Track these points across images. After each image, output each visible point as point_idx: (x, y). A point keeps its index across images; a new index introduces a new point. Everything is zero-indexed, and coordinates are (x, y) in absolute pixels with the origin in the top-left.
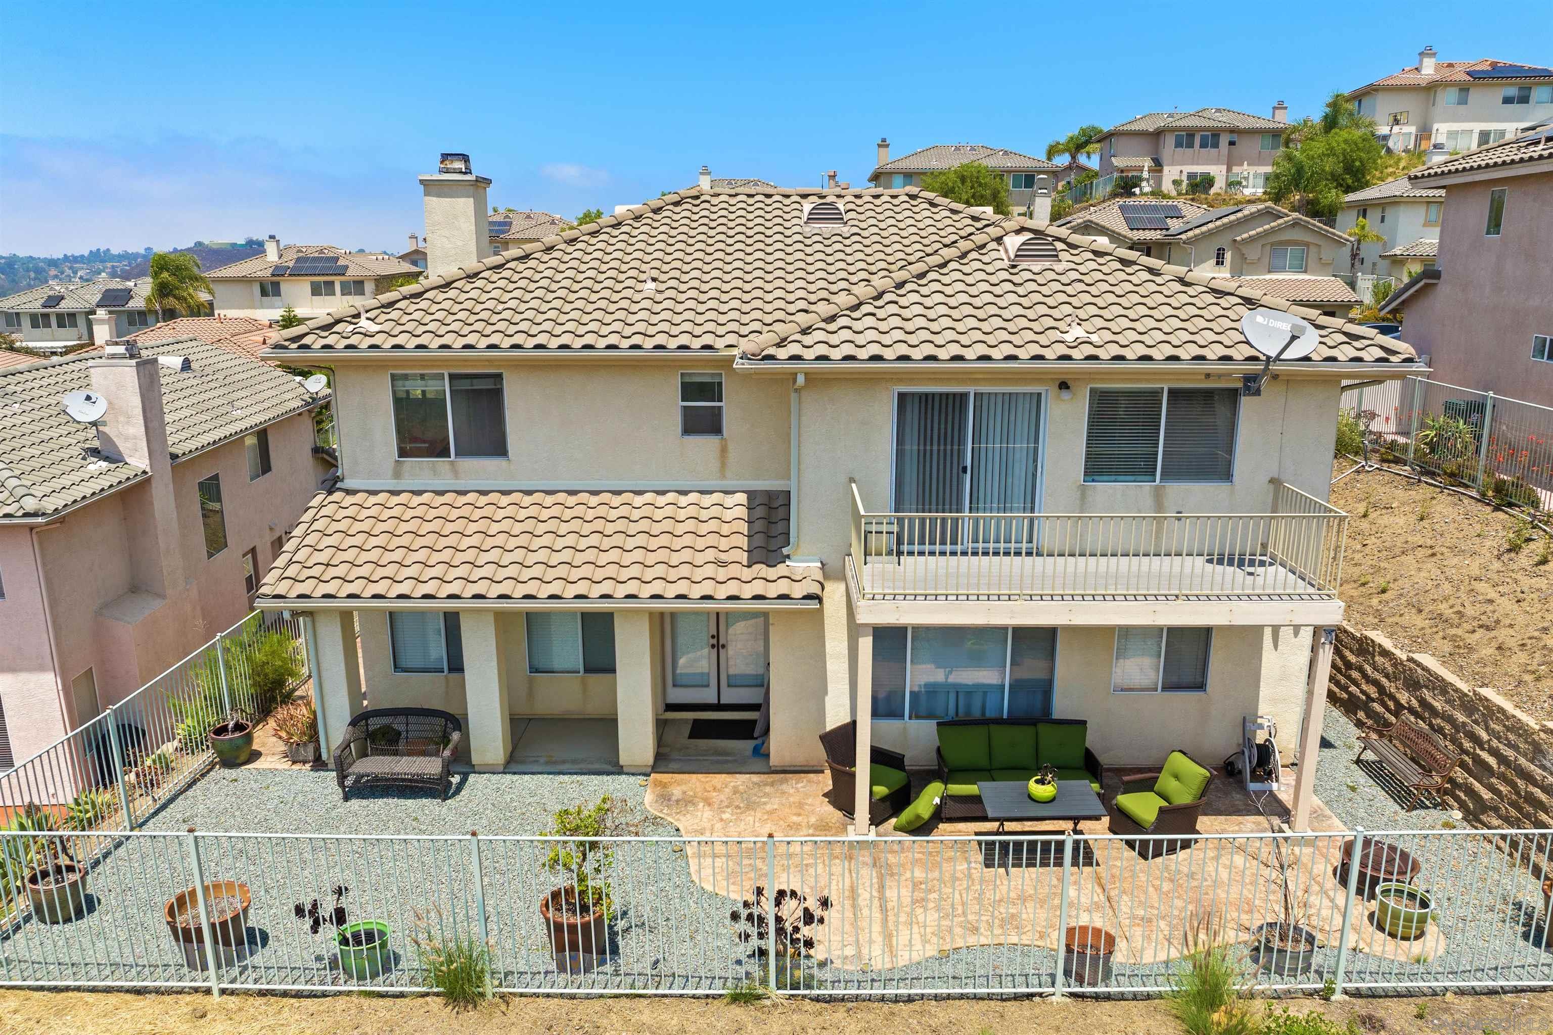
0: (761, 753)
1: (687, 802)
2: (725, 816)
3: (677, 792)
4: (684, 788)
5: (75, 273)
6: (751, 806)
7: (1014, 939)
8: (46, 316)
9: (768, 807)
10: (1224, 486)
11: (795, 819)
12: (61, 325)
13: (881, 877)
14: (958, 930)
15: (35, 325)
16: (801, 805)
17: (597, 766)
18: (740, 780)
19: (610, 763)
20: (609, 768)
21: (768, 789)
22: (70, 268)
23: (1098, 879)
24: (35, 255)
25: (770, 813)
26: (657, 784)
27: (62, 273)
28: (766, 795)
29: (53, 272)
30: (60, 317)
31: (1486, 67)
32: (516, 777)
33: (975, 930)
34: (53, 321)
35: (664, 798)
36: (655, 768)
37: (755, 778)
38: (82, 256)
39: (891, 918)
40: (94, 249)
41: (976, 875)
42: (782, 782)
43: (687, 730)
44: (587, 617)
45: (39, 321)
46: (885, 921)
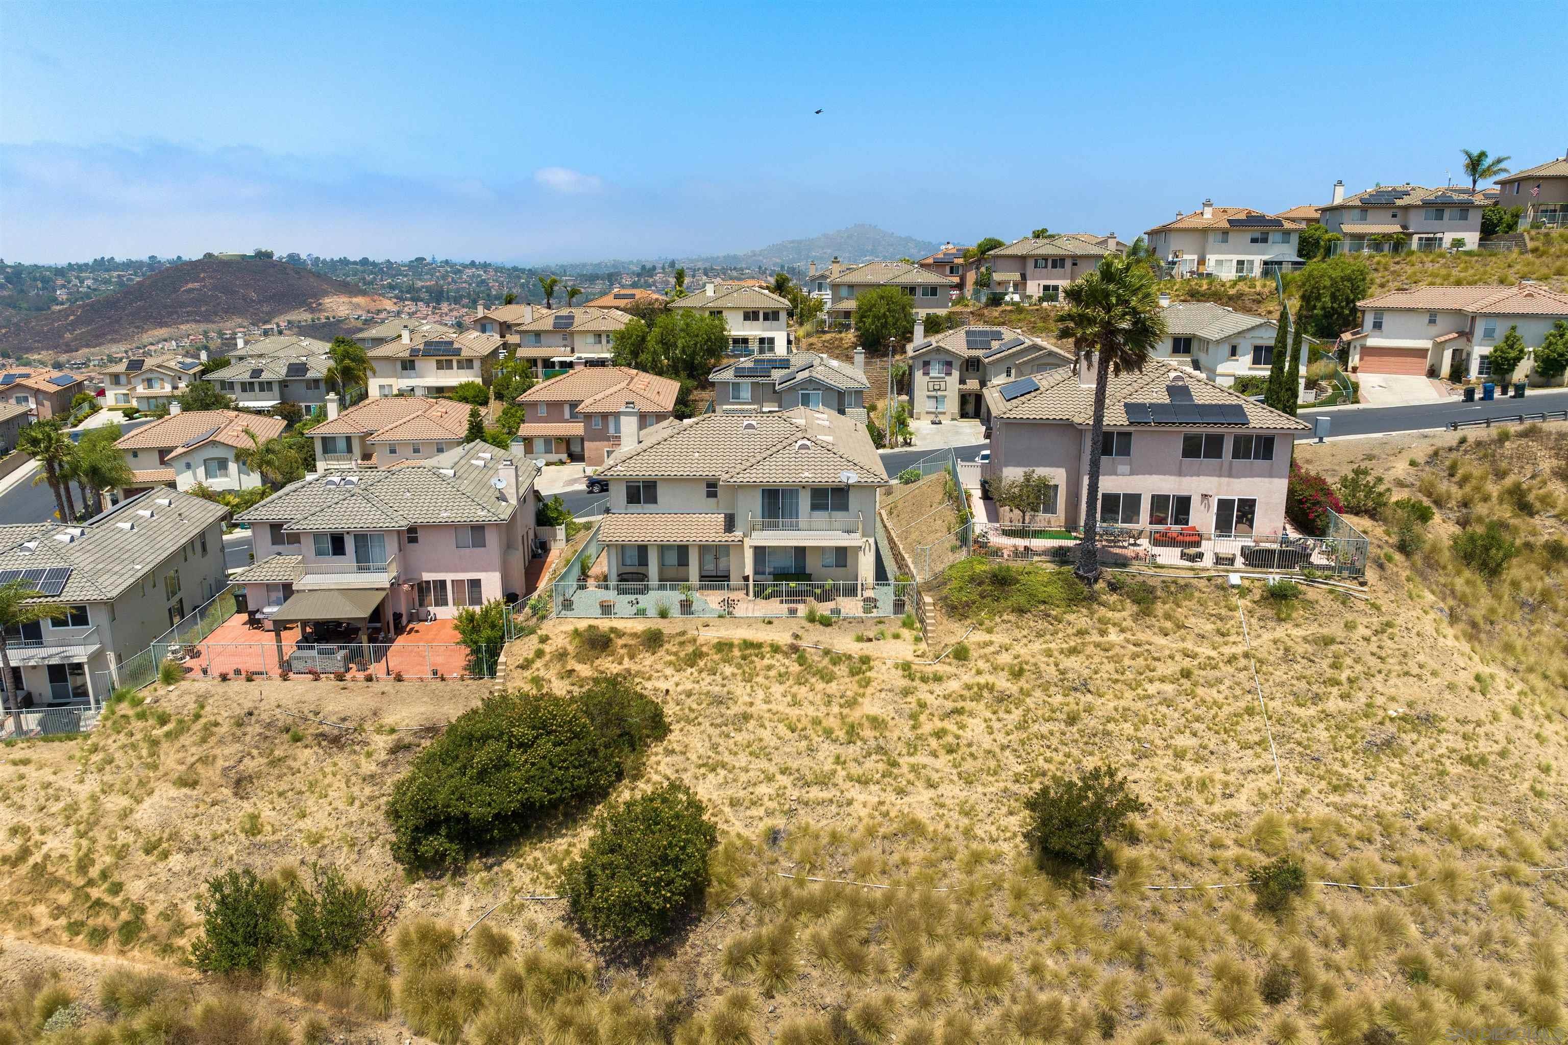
4: (709, 595)
5: (82, 282)
8: (252, 384)
10: (847, 513)
12: (262, 390)
13: (754, 605)
15: (244, 390)
18: (722, 591)
22: (78, 277)
24: (40, 263)
26: (701, 594)
27: (69, 282)
29: (60, 282)
30: (261, 384)
31: (1242, 216)
34: (257, 387)
38: (86, 265)
40: (99, 257)
42: (731, 591)
44: (679, 546)
45: (247, 387)
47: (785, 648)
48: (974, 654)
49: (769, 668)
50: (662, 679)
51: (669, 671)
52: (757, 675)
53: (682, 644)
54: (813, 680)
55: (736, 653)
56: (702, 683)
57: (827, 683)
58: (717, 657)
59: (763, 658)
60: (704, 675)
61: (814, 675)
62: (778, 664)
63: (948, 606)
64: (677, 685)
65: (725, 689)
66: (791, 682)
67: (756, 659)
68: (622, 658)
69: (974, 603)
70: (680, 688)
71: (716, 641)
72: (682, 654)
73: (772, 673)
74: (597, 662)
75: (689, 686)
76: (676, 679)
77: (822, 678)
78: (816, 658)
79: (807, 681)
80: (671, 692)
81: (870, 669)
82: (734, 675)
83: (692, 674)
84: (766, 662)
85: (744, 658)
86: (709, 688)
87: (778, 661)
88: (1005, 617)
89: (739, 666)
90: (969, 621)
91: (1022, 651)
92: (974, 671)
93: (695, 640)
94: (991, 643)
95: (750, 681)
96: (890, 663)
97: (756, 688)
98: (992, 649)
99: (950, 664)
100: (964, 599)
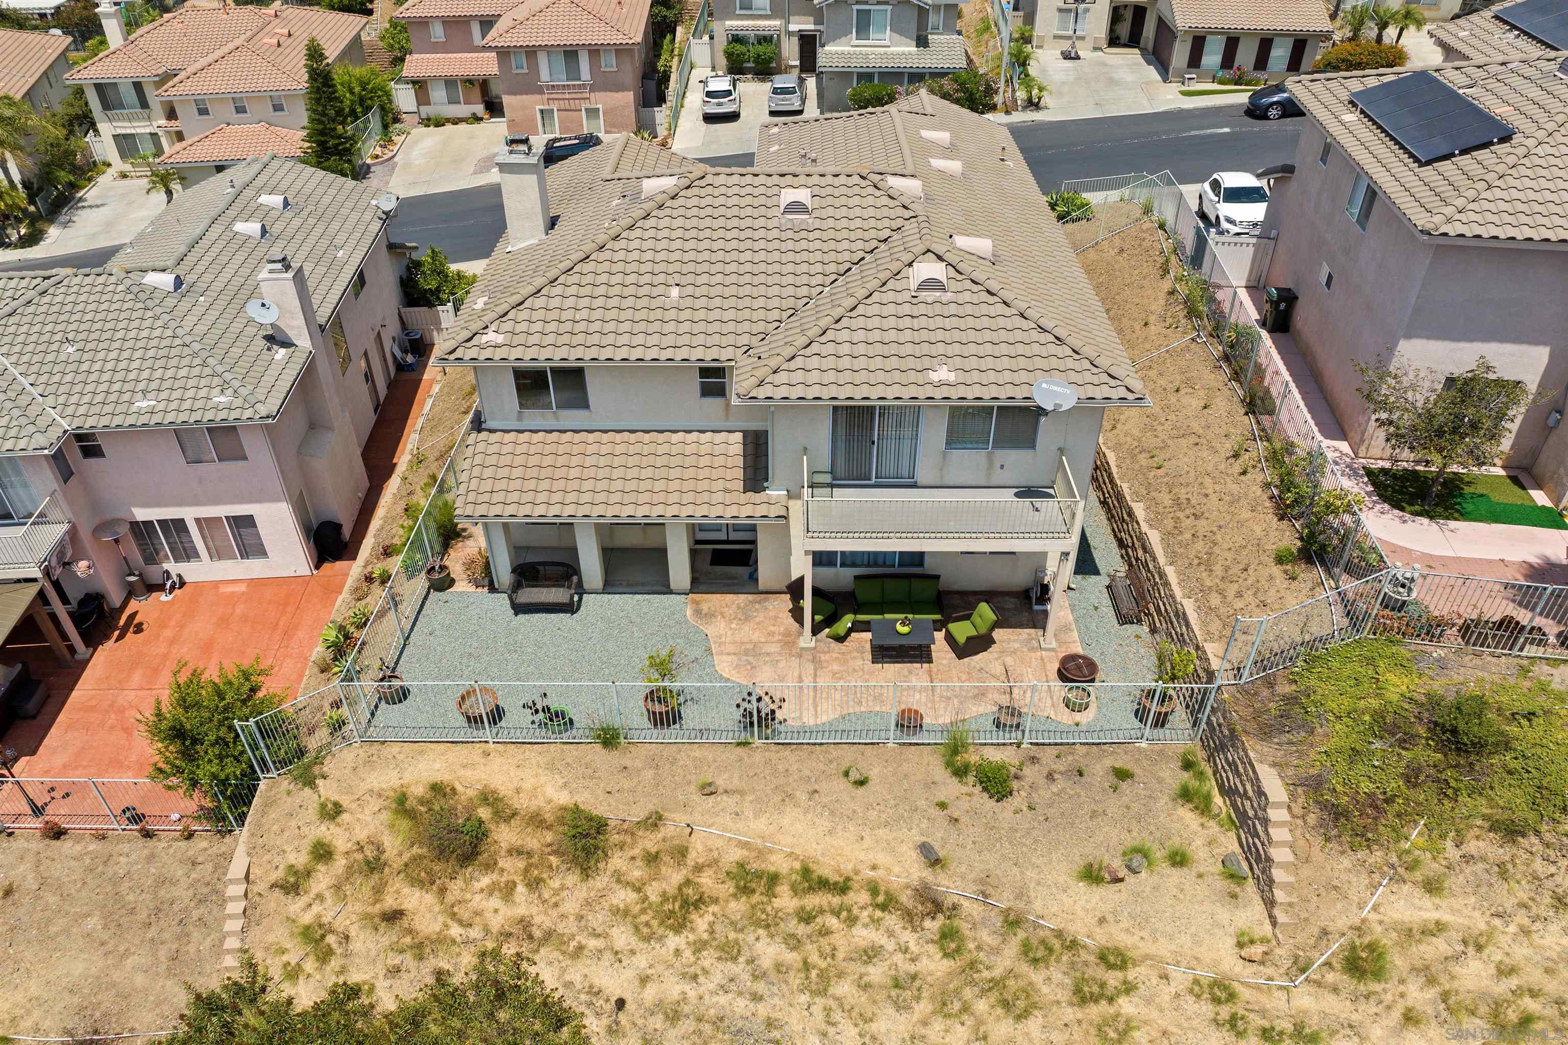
0: (753, 577)
1: (709, 616)
2: (733, 626)
3: (705, 607)
4: (709, 604)
6: (747, 619)
7: (878, 709)
9: (757, 620)
10: (1031, 452)
11: (772, 628)
13: (816, 670)
14: (851, 703)
16: (776, 618)
17: (655, 588)
18: (742, 599)
19: (664, 586)
20: (665, 590)
21: (757, 606)
23: (930, 672)
25: (758, 623)
26: (694, 602)
28: (757, 610)
32: (610, 596)
33: (860, 703)
35: (698, 612)
36: (692, 591)
37: (750, 597)
39: (818, 695)
41: (866, 668)
42: (766, 600)
43: (709, 559)
46: (815, 697)
47: (906, 898)
48: (1398, 961)
49: (870, 954)
50: (608, 956)
51: (622, 937)
52: (840, 975)
53: (652, 859)
54: (981, 1006)
55: (785, 901)
56: (708, 985)
57: (1018, 1018)
58: (738, 907)
59: (852, 921)
60: (708, 959)
61: (984, 992)
62: (890, 946)
63: (1324, 806)
64: (644, 980)
65: (763, 1010)
66: (923, 1007)
67: (832, 922)
68: (510, 888)
69: (1389, 801)
70: (650, 993)
71: (735, 855)
72: (653, 893)
73: (876, 973)
74: (455, 888)
75: (674, 988)
76: (641, 961)
77: (1006, 1005)
78: (987, 937)
79: (966, 1008)
80: (630, 1006)
81: (1129, 988)
82: (779, 967)
83: (678, 952)
84: (864, 935)
85: (806, 917)
86: (723, 999)
87: (891, 934)
88: (1472, 846)
89: (792, 941)
90: (1378, 855)
91: (1521, 952)
92: (1397, 1014)
93: (682, 852)
94: (1440, 927)
95: (823, 992)
96: (1180, 978)
97: (837, 1016)
98: (1439, 946)
99: (1335, 990)
100: (1366, 786)
